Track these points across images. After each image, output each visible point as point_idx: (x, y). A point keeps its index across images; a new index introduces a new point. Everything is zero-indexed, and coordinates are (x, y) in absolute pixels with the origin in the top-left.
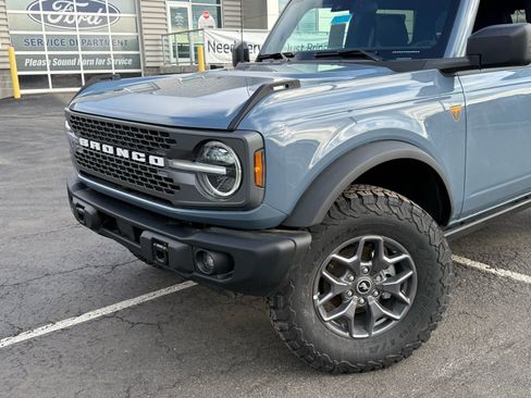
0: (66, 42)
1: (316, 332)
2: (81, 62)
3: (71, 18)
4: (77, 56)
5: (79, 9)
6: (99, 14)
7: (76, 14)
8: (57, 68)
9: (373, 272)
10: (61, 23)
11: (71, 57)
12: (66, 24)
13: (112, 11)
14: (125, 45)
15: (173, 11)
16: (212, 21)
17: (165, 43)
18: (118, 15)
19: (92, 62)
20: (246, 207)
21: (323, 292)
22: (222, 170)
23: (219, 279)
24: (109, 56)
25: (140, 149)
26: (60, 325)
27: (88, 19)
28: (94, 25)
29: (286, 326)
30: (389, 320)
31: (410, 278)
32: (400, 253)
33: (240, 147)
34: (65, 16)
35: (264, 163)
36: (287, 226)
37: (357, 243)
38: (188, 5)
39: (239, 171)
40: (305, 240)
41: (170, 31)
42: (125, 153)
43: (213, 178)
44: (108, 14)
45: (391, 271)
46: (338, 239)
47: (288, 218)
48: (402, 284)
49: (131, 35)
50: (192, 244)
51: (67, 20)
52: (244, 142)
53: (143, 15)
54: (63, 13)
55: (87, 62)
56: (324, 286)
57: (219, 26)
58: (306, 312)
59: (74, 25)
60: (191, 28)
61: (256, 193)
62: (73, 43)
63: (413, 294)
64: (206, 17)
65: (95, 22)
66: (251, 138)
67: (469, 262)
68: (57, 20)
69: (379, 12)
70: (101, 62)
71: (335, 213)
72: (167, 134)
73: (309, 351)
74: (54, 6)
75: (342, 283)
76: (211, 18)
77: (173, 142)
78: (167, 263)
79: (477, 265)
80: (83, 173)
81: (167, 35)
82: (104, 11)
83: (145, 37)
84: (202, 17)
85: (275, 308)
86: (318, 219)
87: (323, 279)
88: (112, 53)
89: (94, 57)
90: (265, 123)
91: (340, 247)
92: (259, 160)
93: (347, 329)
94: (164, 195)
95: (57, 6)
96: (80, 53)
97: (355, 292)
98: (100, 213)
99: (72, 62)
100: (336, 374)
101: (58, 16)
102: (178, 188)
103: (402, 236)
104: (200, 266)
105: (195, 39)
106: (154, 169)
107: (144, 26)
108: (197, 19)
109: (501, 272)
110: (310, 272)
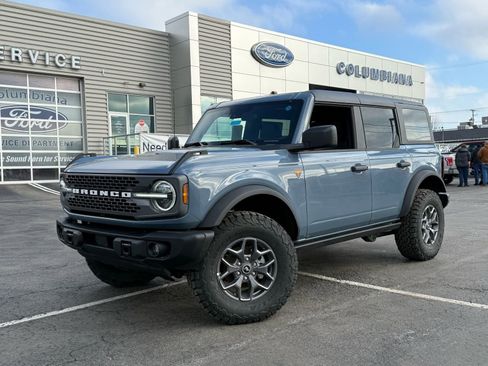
0: (20, 143)
1: (219, 297)
2: (31, 160)
3: (25, 123)
4: (28, 154)
5: (33, 116)
6: (50, 120)
7: (29, 120)
8: (10, 164)
9: (252, 260)
10: (16, 127)
11: (22, 155)
12: (21, 128)
13: (61, 118)
14: (70, 146)
15: (113, 119)
16: (146, 127)
17: (106, 144)
18: (66, 121)
19: (41, 159)
20: (178, 216)
21: (222, 272)
22: (165, 196)
23: (162, 259)
24: (56, 154)
25: (116, 189)
26: (49, 314)
27: (40, 125)
28: (44, 129)
29: (200, 291)
30: (263, 290)
31: (273, 264)
32: (267, 249)
33: (175, 183)
34: (19, 122)
35: (188, 191)
36: (200, 228)
37: (242, 242)
38: (126, 115)
39: (174, 196)
40: (210, 235)
41: (111, 135)
42: (106, 193)
43: (159, 201)
44: (57, 121)
45: (263, 260)
46: (230, 239)
47: (201, 223)
48: (269, 267)
49: (76, 137)
50: (146, 240)
51: (21, 124)
52: (177, 180)
53: (88, 122)
54: (19, 119)
55: (36, 159)
56: (223, 268)
57: (152, 131)
58: (212, 283)
59: (27, 129)
60: (128, 133)
61: (184, 207)
62: (25, 143)
63: (275, 274)
64: (142, 125)
65: (46, 127)
66: (182, 178)
67: (324, 277)
68: (13, 124)
69: (264, 120)
70: (49, 159)
71: (228, 223)
72: (133, 178)
73: (214, 307)
74: (11, 114)
75: (233, 267)
76: (145, 125)
77: (137, 182)
78: (130, 255)
79: (329, 279)
80: (72, 211)
81: (108, 138)
82: (54, 118)
83: (88, 139)
84: (138, 125)
85: (194, 280)
86: (218, 222)
87: (223, 264)
88: (59, 152)
89: (43, 155)
90: (189, 171)
91: (231, 244)
92: (185, 189)
93: (237, 296)
94: (130, 214)
95: (14, 113)
96: (31, 151)
97: (241, 273)
98: (84, 233)
99: (24, 159)
100: (230, 325)
101: (13, 121)
102: (139, 208)
103: (268, 239)
104: (150, 252)
105: (131, 142)
106: (124, 200)
107: (88, 131)
108: (134, 126)
109: (343, 282)
110: (214, 257)
